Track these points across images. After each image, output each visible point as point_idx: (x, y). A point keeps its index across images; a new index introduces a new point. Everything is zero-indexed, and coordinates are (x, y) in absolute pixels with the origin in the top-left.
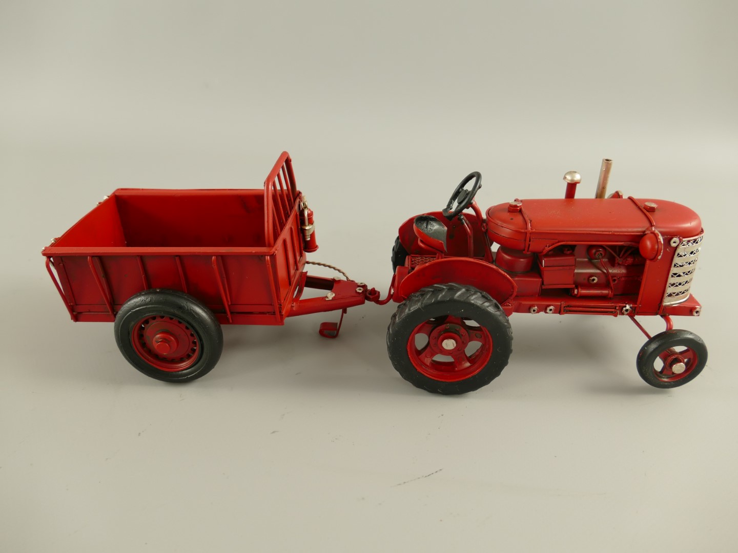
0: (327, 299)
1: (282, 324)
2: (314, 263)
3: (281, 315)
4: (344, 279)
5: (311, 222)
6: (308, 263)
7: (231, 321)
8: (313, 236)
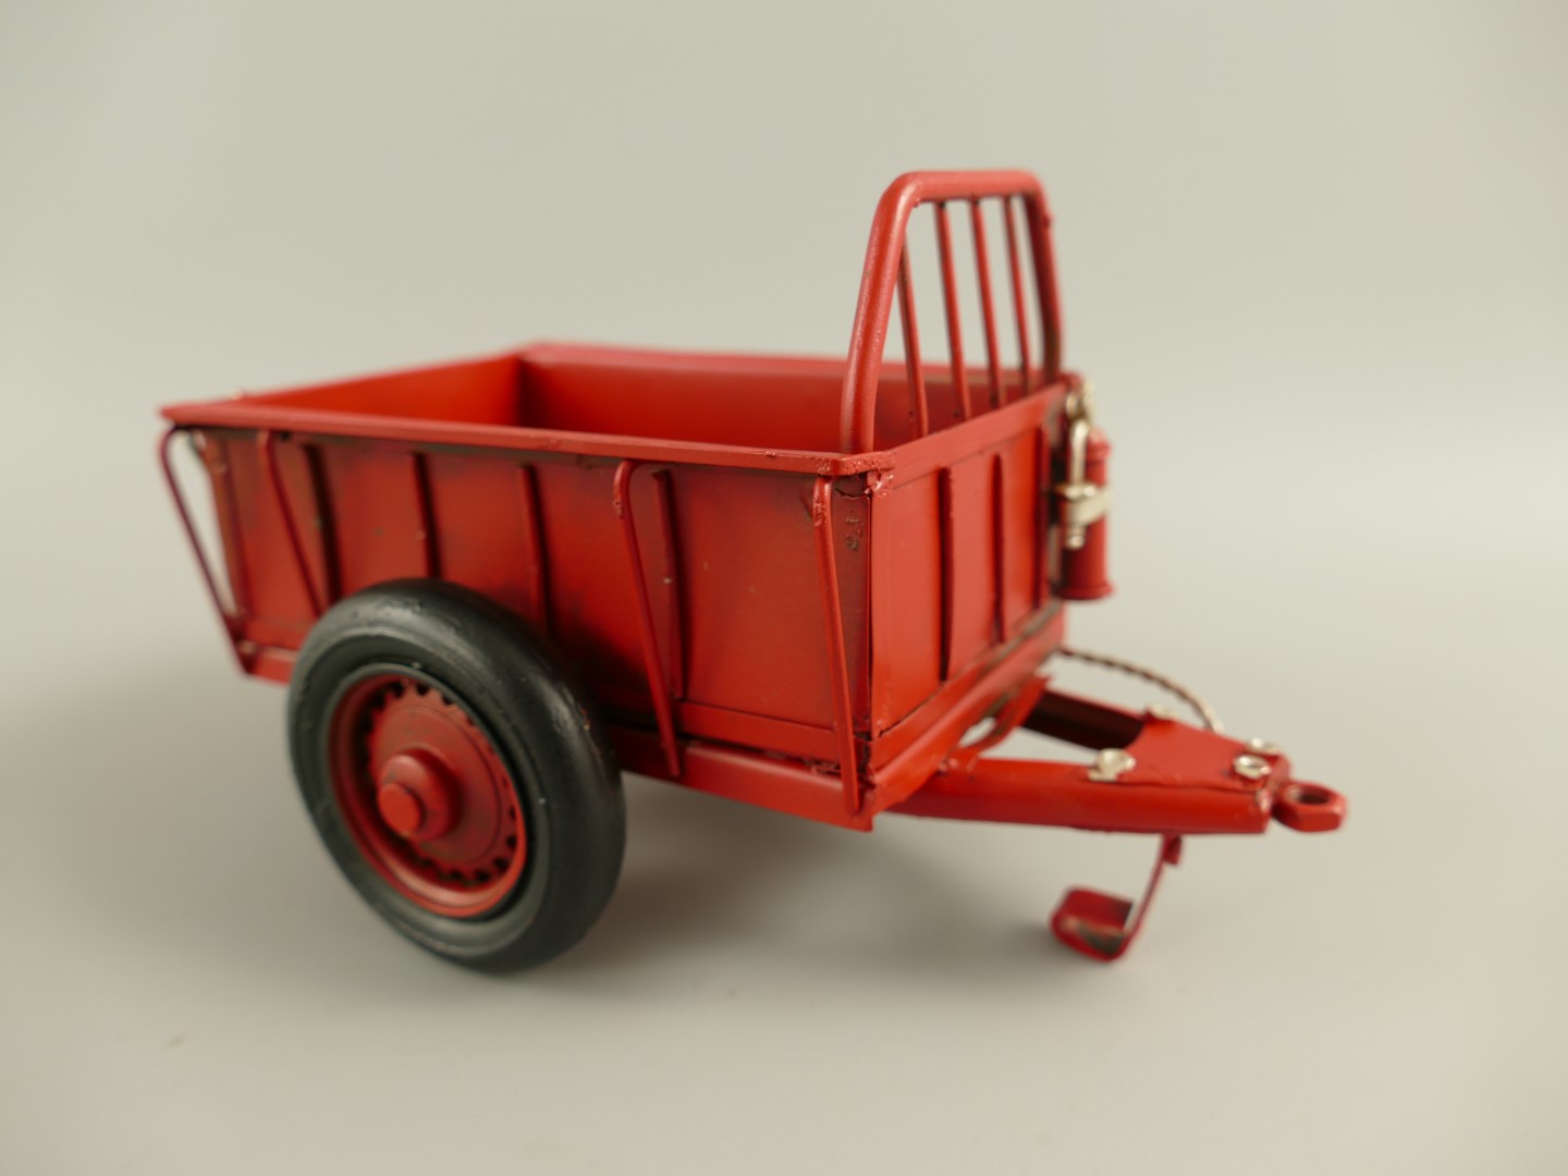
0: (1094, 776)
1: (868, 827)
2: (1089, 659)
3: (866, 785)
4: (1197, 723)
5: (1094, 471)
6: (1068, 654)
7: (675, 770)
8: (1095, 531)
